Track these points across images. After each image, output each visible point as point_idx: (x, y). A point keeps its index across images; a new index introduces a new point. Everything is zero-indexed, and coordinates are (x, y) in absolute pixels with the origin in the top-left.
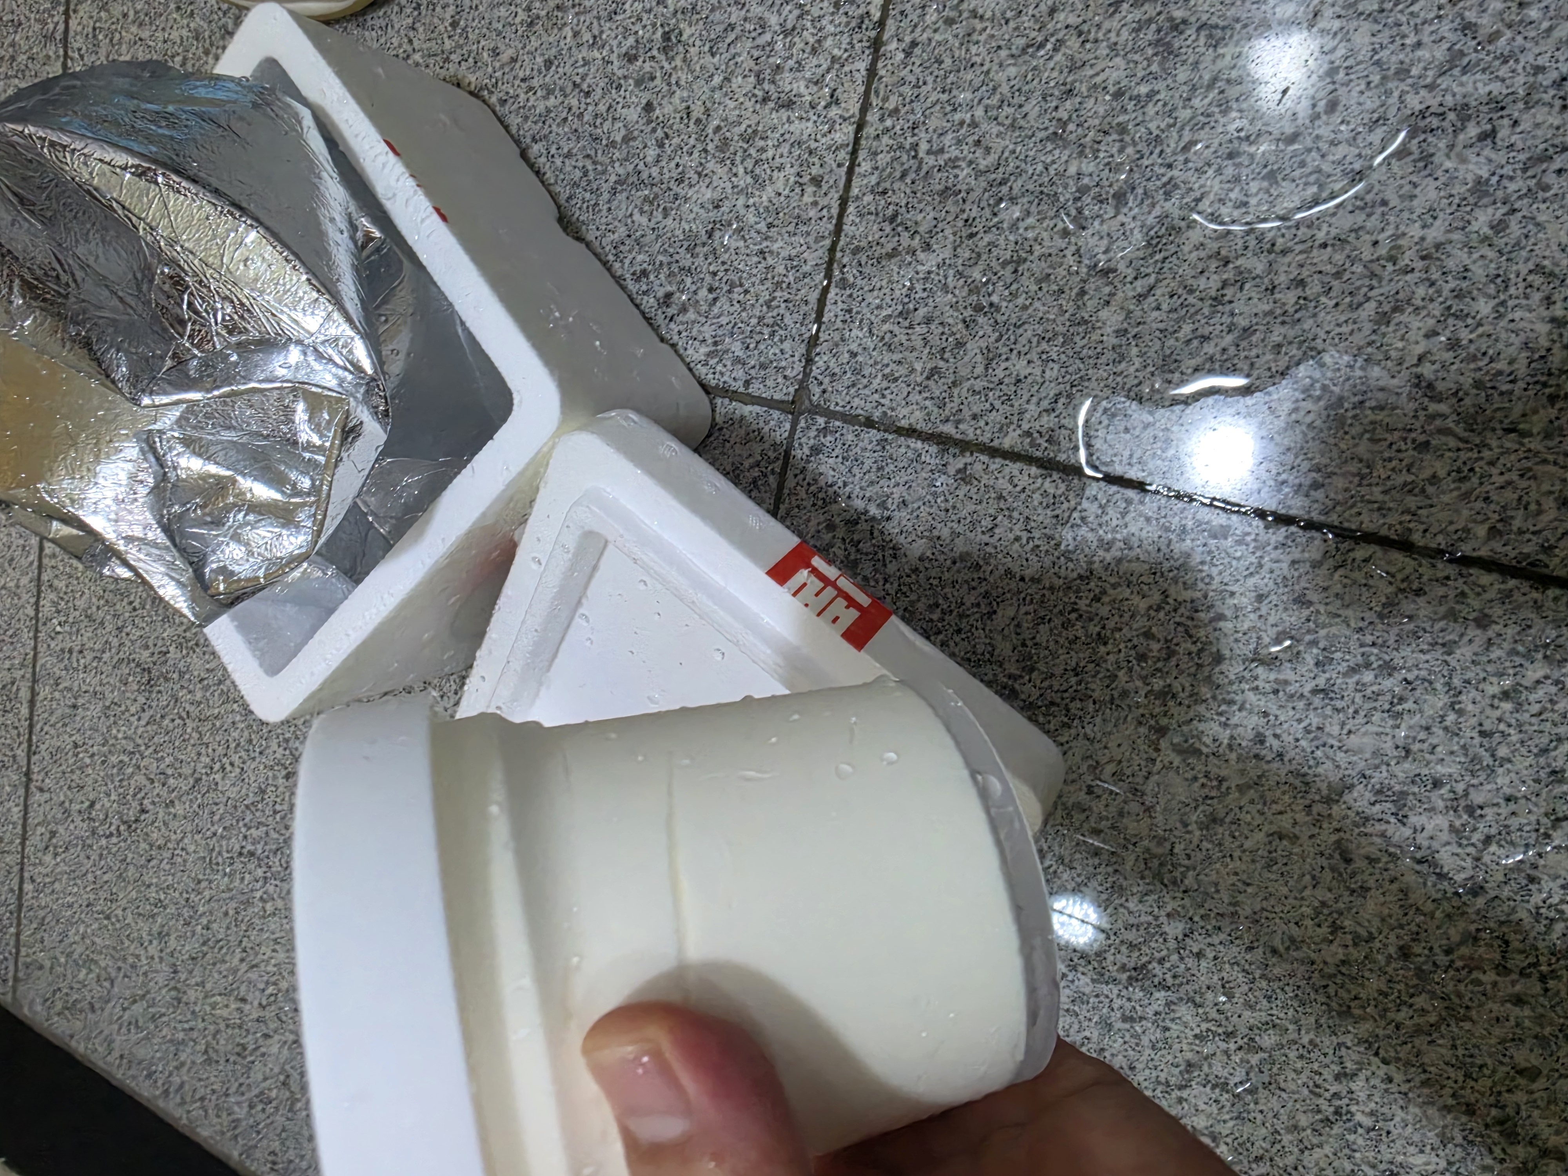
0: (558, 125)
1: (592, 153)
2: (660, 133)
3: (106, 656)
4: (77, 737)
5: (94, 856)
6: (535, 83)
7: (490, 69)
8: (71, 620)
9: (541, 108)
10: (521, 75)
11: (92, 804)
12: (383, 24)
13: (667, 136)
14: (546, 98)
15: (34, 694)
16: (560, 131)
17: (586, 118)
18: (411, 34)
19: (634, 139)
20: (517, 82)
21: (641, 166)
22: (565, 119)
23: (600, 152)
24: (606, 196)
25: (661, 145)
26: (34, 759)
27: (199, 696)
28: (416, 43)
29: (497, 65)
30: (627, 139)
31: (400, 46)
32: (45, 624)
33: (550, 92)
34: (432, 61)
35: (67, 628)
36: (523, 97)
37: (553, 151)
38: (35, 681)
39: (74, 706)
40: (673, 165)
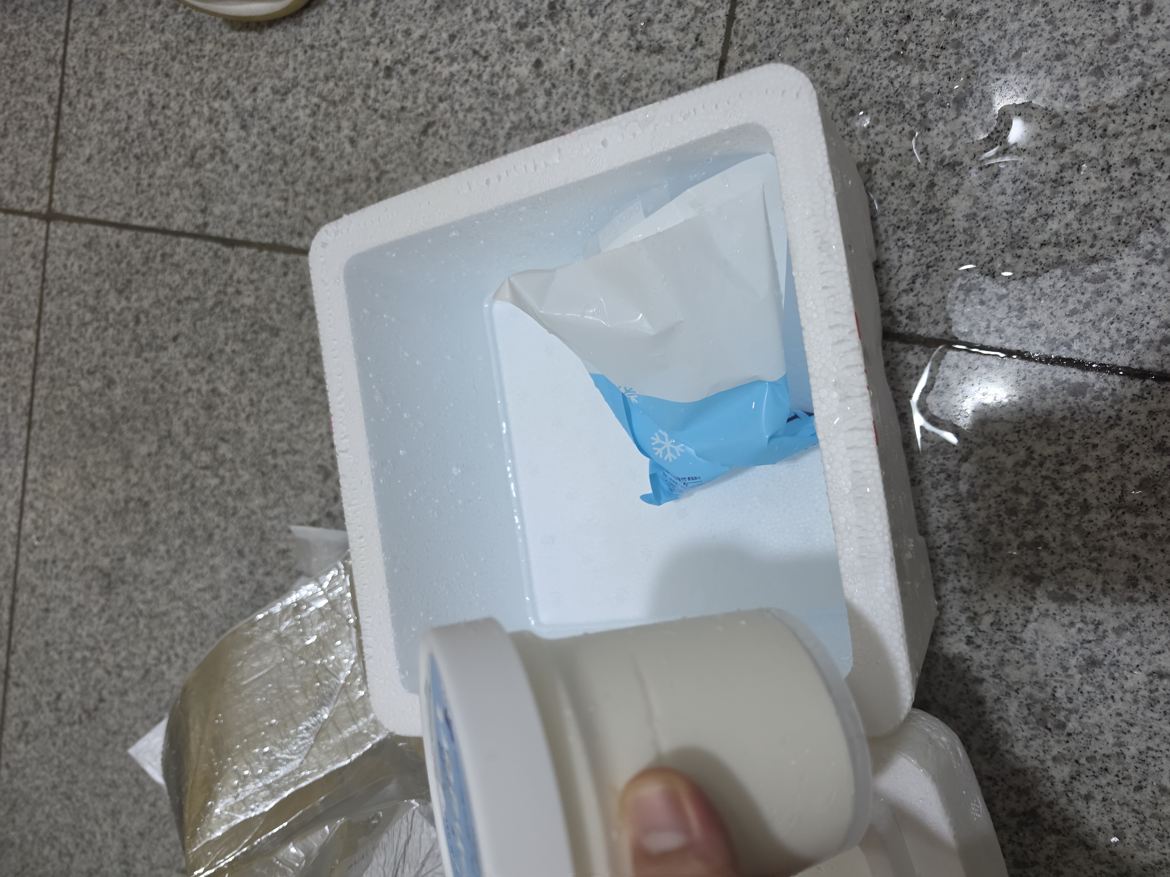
0: (461, 86)
1: (489, 106)
2: (547, 84)
3: (74, 565)
4: (48, 637)
5: (59, 742)
6: (441, 53)
7: (403, 47)
8: (47, 534)
9: (446, 73)
10: (429, 48)
11: (59, 697)
12: (316, 21)
13: (554, 86)
14: (450, 64)
15: (14, 600)
16: (463, 91)
17: (485, 77)
18: (339, 26)
19: (526, 91)
20: (426, 55)
21: (532, 113)
22: (467, 81)
23: (496, 105)
24: (502, 140)
25: (548, 93)
26: (13, 658)
27: (149, 595)
28: (343, 33)
29: (409, 42)
30: (520, 91)
31: (329, 36)
32: (25, 540)
33: (453, 60)
34: (355, 45)
35: (43, 542)
36: (430, 66)
37: (457, 107)
38: (15, 589)
39: (47, 610)
40: (559, 109)
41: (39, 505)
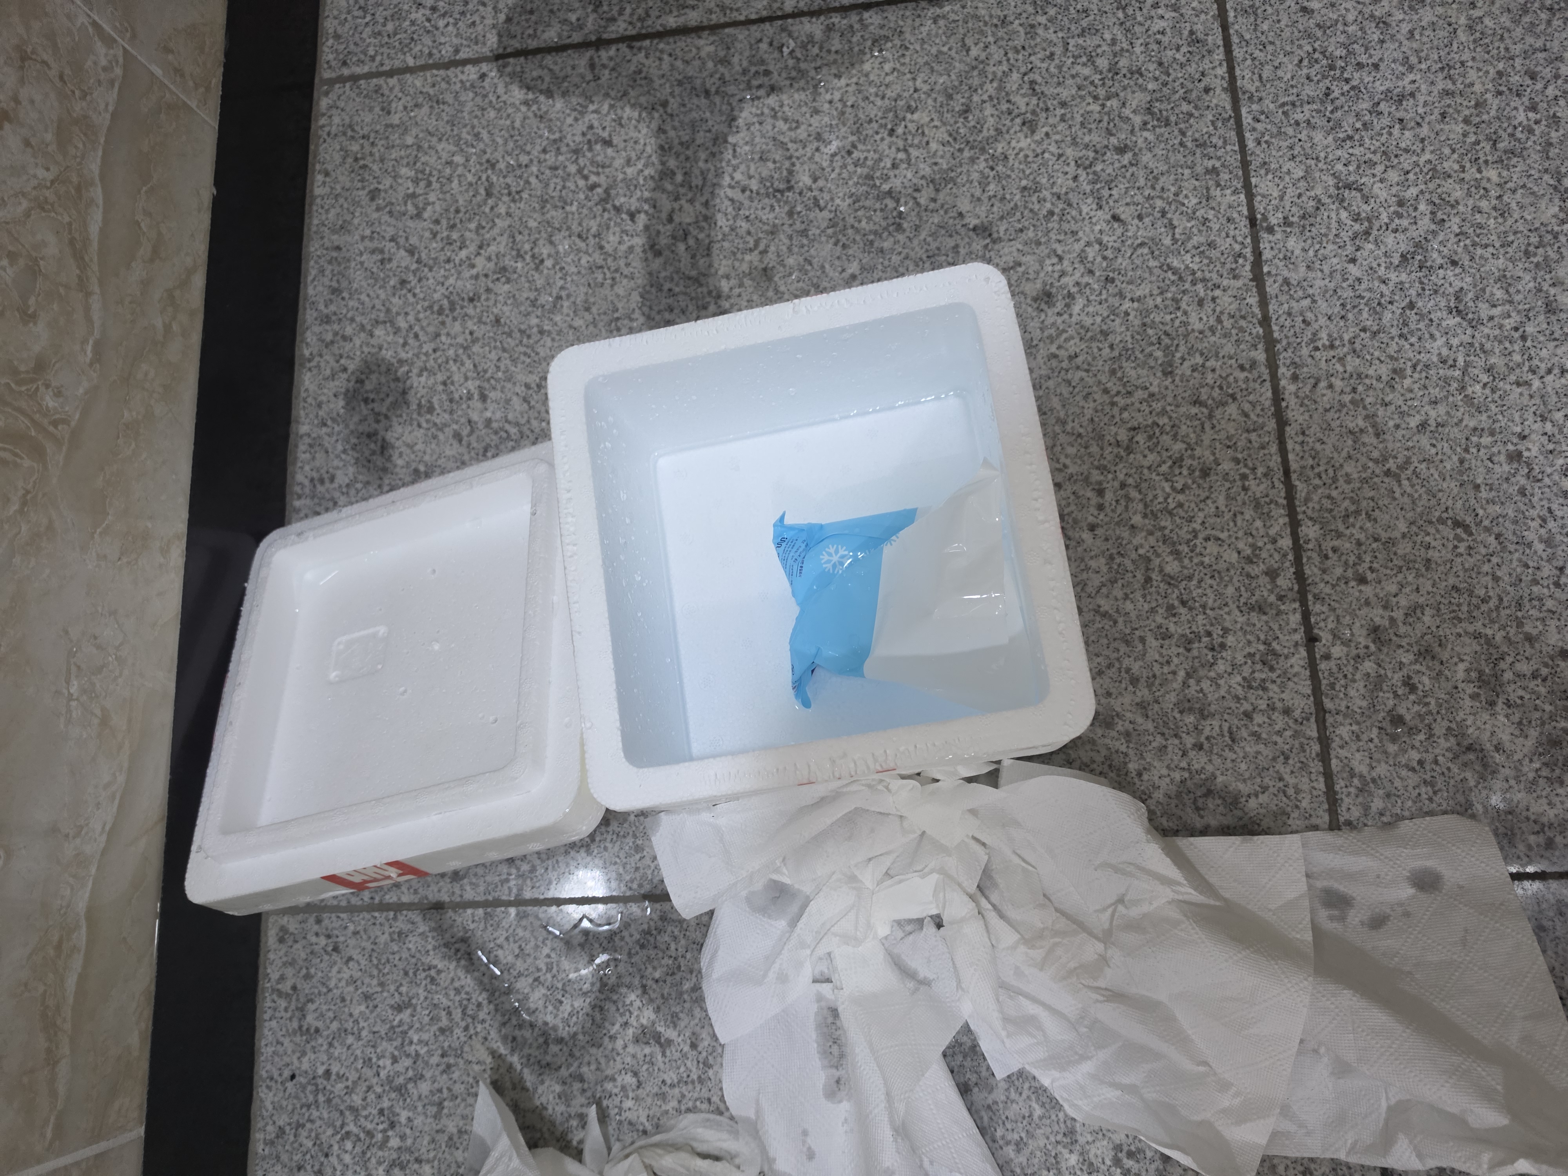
8: (803, 66)
41: (836, 44)
